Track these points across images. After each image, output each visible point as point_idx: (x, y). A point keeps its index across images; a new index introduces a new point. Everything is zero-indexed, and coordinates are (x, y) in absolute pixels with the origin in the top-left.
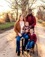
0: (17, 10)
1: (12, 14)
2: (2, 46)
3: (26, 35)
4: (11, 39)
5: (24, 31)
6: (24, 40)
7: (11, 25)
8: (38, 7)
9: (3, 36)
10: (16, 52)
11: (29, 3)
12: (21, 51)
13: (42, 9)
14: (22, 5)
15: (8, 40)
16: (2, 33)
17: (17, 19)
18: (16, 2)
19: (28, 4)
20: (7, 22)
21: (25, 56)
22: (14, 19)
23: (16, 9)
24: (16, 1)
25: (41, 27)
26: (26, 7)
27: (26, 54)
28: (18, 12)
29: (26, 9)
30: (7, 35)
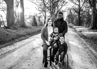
0: (45, 13)
1: (39, 17)
4: (38, 46)
7: (38, 29)
8: (69, 9)
10: (43, 63)
12: (49, 62)
14: (50, 7)
15: (35, 47)
16: (28, 38)
17: (45, 23)
18: (44, 4)
19: (58, 6)
20: (34, 26)
22: (42, 22)
24: (44, 2)
27: (54, 65)
28: (46, 15)
29: (55, 11)
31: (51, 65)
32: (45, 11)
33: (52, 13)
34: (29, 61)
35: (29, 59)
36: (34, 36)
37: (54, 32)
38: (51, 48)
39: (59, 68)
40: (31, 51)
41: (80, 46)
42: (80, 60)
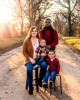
0: (22, 20)
1: (14, 26)
2: (2, 79)
3: (42, 62)
4: (16, 66)
5: (39, 55)
6: (39, 69)
7: (14, 42)
8: (55, 14)
9: (2, 60)
11: (40, 8)
12: (35, 87)
13: (60, 17)
14: (29, 10)
15: (11, 67)
18: (21, 6)
19: (39, 10)
21: (42, 94)
22: (17, 33)
23: (20, 17)
24: (20, 4)
25: (61, 45)
26: (36, 13)
27: (42, 91)
28: (23, 22)
29: (35, 17)
30: (8, 58)
31: (37, 91)
32: (22, 17)
33: (32, 19)
34: (6, 87)
35: (5, 84)
36: (9, 52)
37: (40, 46)
38: (38, 67)
39: (49, 94)
40: (7, 73)
41: (74, 64)
42: (77, 82)
